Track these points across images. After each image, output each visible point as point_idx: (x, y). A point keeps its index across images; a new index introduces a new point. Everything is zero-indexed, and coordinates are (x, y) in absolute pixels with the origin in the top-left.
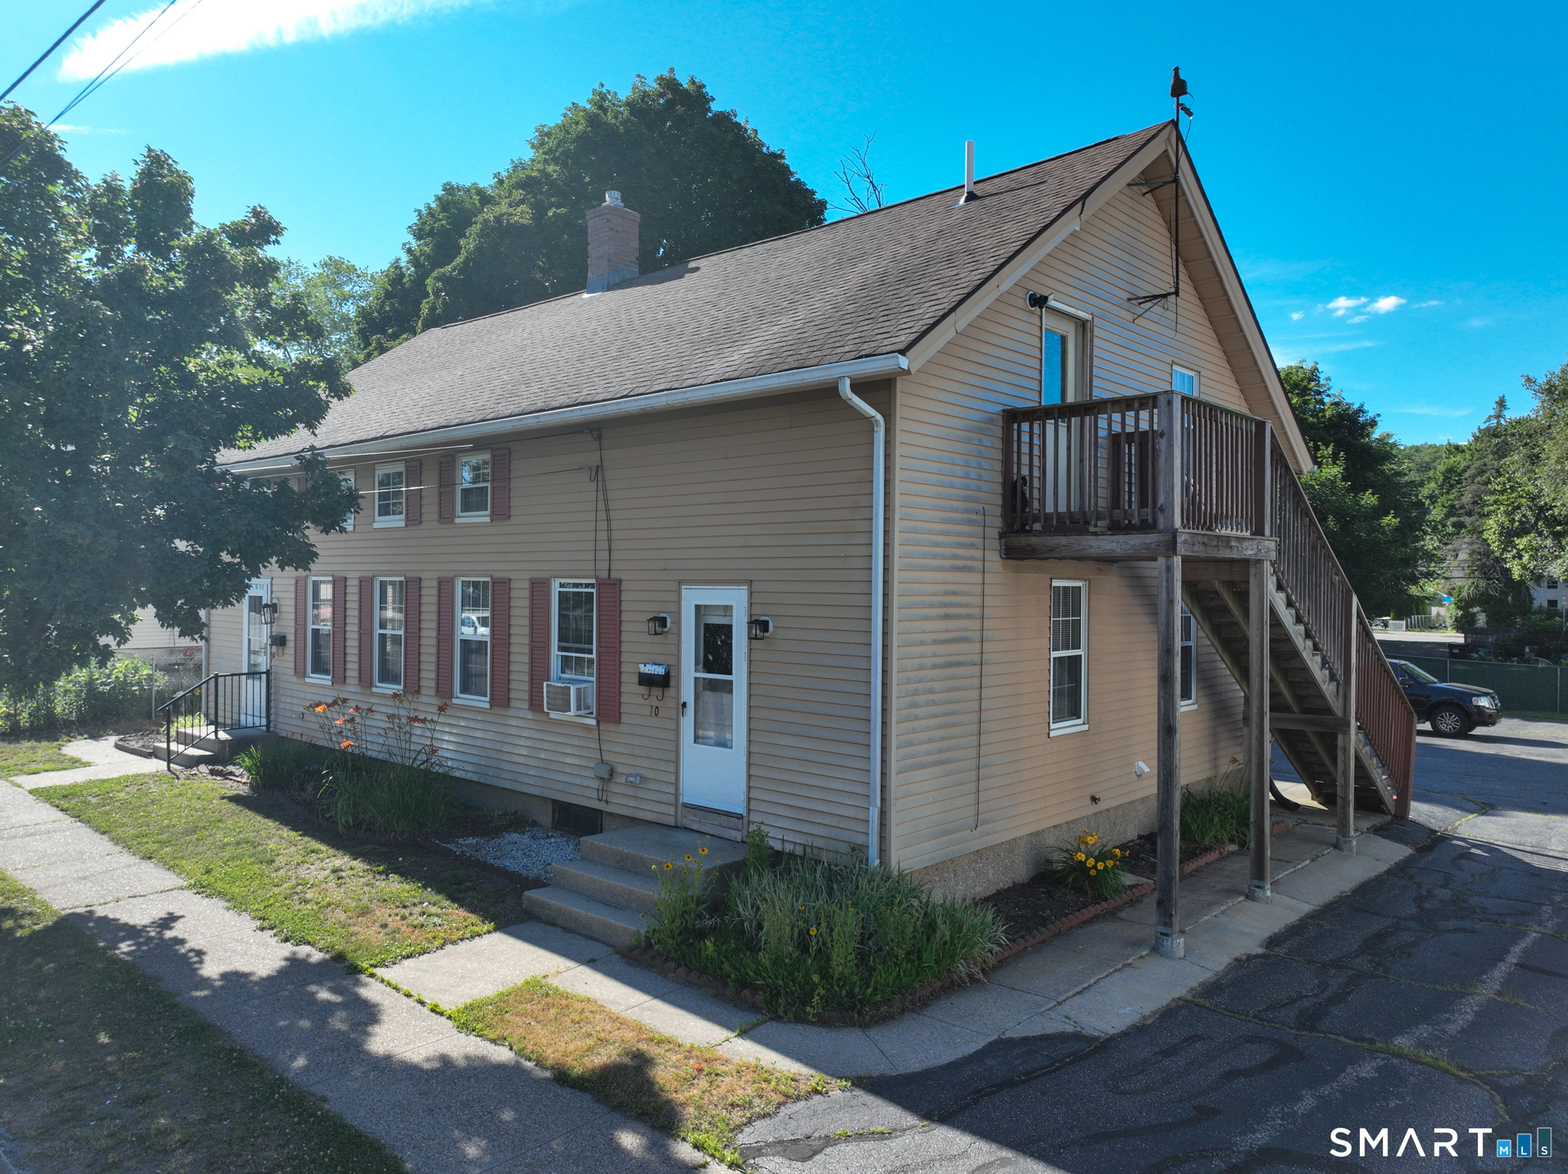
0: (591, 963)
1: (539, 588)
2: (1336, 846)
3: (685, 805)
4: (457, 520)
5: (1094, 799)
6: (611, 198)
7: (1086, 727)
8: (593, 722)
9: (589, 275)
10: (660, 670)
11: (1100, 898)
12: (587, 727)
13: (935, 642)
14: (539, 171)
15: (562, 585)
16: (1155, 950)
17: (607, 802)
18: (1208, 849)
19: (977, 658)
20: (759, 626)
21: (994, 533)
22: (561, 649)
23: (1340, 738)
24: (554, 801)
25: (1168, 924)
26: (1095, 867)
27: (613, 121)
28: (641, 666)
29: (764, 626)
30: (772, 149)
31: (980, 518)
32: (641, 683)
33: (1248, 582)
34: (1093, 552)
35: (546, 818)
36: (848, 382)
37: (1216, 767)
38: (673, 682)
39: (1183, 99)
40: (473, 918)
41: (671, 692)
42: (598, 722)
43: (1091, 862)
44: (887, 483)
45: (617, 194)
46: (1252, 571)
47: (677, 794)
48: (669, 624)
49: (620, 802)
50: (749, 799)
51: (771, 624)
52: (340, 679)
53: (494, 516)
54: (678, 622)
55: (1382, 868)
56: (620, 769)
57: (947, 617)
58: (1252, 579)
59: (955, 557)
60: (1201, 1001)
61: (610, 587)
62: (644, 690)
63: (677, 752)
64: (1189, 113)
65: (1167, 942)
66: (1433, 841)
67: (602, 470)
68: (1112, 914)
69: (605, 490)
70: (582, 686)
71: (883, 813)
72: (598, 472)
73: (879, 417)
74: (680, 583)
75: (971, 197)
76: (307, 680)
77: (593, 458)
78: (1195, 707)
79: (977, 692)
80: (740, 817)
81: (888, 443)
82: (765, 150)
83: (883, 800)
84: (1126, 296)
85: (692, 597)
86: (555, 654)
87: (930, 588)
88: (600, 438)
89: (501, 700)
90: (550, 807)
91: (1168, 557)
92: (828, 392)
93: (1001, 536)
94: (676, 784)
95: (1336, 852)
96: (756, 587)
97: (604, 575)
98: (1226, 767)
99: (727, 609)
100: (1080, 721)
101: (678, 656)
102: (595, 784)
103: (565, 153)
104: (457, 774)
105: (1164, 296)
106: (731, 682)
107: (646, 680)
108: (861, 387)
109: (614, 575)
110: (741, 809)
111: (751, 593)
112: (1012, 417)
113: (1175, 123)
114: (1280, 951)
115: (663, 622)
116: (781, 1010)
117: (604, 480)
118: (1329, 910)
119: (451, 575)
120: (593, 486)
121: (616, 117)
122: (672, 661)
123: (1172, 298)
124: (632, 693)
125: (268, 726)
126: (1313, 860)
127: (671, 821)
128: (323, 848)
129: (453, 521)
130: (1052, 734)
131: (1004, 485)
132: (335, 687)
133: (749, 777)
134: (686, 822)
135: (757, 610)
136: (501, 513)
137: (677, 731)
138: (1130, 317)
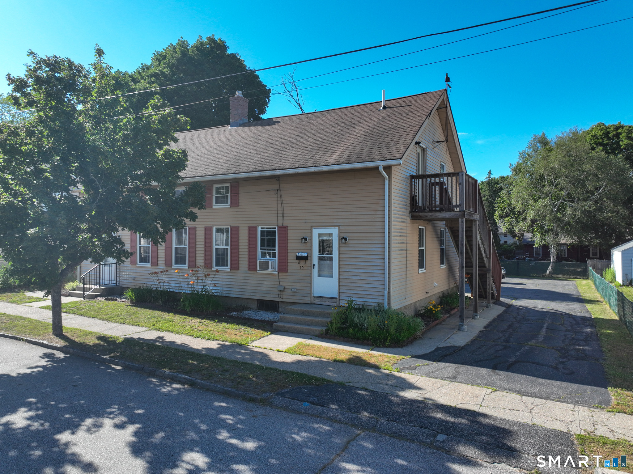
0: (311, 339)
1: (252, 230)
2: (487, 307)
3: (314, 297)
4: (214, 207)
5: (427, 293)
6: (238, 93)
7: (425, 271)
8: (277, 273)
9: (231, 120)
10: (305, 255)
11: (436, 319)
12: (274, 275)
13: (399, 243)
14: (159, 70)
15: (262, 228)
16: (459, 329)
17: (282, 298)
18: (454, 308)
19: (405, 248)
20: (343, 240)
21: (408, 212)
22: (261, 249)
23: (488, 275)
24: (258, 300)
25: (463, 322)
26: (435, 310)
27: (191, 54)
28: (297, 254)
29: (345, 239)
30: (250, 68)
31: (406, 207)
32: (297, 259)
33: (472, 227)
34: (440, 217)
35: (255, 306)
36: (382, 167)
37: (449, 286)
38: (309, 258)
39: (448, 83)
40: (262, 332)
41: (308, 261)
42: (278, 273)
43: (433, 309)
44: (389, 196)
45: (241, 92)
46: (473, 223)
47: (311, 294)
48: (308, 240)
49: (287, 298)
50: (339, 293)
51: (347, 239)
52: (155, 263)
53: (232, 205)
54: (311, 240)
55: (501, 312)
56: (287, 287)
57: (401, 236)
58: (473, 226)
59: (402, 218)
60: (479, 339)
61: (283, 229)
62: (297, 261)
63: (311, 280)
64: (450, 87)
65: (462, 327)
66: (509, 306)
67: (280, 190)
68: (440, 323)
69: (281, 197)
70: (272, 261)
71: (389, 293)
72: (278, 191)
73: (387, 177)
74: (312, 227)
75: (384, 107)
76: (137, 265)
77: (276, 186)
78: (445, 267)
79: (405, 258)
80: (336, 298)
81: (390, 185)
82: (247, 68)
83: (389, 289)
84: (432, 141)
85: (316, 232)
86: (259, 251)
87: (398, 227)
88: (279, 180)
89: (235, 267)
90: (256, 302)
91: (462, 218)
92: (377, 168)
93: (410, 213)
94: (311, 290)
95: (487, 308)
96: (341, 227)
97: (281, 225)
98: (451, 286)
99: (330, 235)
100: (423, 269)
101: (311, 250)
102: (278, 293)
103: (173, 65)
104: (216, 294)
105: (443, 141)
106: (332, 258)
107: (299, 258)
108: (385, 168)
109: (284, 225)
110: (337, 296)
111: (340, 229)
112: (412, 177)
113: (446, 90)
114: (489, 329)
115: (306, 239)
116: (378, 344)
117: (281, 194)
118: (494, 320)
119: (211, 226)
120: (276, 196)
121: (192, 52)
122: (309, 251)
123: (445, 142)
124: (292, 263)
125: (116, 283)
126: (483, 310)
127: (309, 302)
128: (187, 317)
129: (212, 207)
130: (419, 272)
131: (410, 197)
132: (152, 267)
133: (339, 286)
134: (315, 302)
135: (342, 235)
136: (235, 204)
137: (311, 273)
138: (432, 147)
